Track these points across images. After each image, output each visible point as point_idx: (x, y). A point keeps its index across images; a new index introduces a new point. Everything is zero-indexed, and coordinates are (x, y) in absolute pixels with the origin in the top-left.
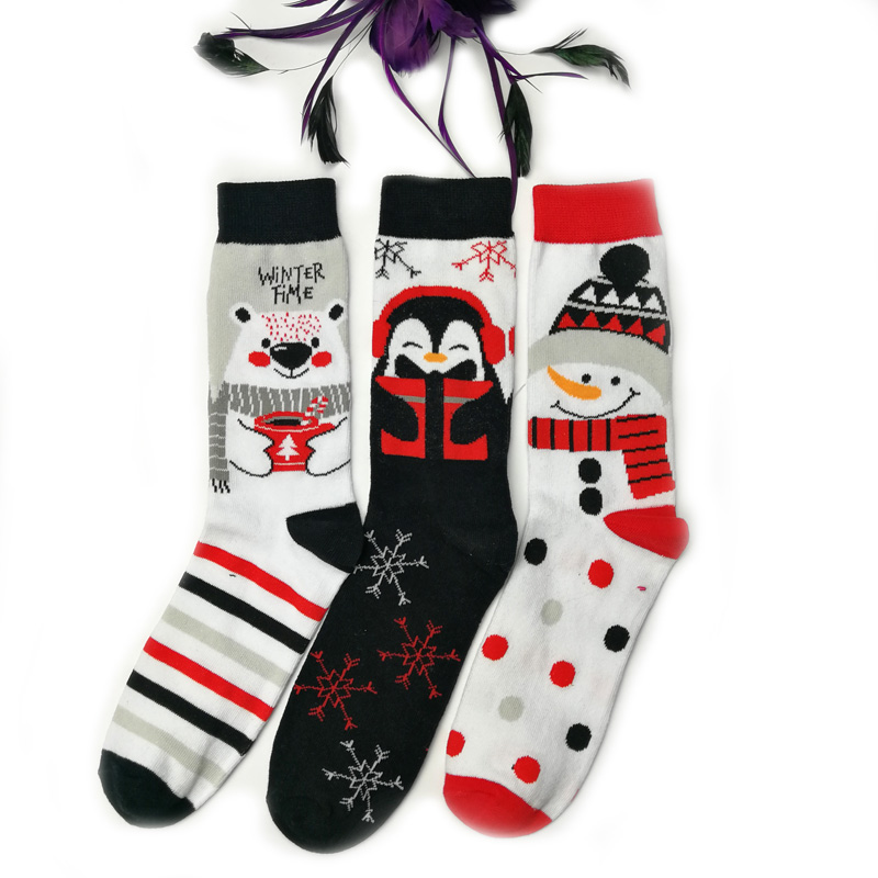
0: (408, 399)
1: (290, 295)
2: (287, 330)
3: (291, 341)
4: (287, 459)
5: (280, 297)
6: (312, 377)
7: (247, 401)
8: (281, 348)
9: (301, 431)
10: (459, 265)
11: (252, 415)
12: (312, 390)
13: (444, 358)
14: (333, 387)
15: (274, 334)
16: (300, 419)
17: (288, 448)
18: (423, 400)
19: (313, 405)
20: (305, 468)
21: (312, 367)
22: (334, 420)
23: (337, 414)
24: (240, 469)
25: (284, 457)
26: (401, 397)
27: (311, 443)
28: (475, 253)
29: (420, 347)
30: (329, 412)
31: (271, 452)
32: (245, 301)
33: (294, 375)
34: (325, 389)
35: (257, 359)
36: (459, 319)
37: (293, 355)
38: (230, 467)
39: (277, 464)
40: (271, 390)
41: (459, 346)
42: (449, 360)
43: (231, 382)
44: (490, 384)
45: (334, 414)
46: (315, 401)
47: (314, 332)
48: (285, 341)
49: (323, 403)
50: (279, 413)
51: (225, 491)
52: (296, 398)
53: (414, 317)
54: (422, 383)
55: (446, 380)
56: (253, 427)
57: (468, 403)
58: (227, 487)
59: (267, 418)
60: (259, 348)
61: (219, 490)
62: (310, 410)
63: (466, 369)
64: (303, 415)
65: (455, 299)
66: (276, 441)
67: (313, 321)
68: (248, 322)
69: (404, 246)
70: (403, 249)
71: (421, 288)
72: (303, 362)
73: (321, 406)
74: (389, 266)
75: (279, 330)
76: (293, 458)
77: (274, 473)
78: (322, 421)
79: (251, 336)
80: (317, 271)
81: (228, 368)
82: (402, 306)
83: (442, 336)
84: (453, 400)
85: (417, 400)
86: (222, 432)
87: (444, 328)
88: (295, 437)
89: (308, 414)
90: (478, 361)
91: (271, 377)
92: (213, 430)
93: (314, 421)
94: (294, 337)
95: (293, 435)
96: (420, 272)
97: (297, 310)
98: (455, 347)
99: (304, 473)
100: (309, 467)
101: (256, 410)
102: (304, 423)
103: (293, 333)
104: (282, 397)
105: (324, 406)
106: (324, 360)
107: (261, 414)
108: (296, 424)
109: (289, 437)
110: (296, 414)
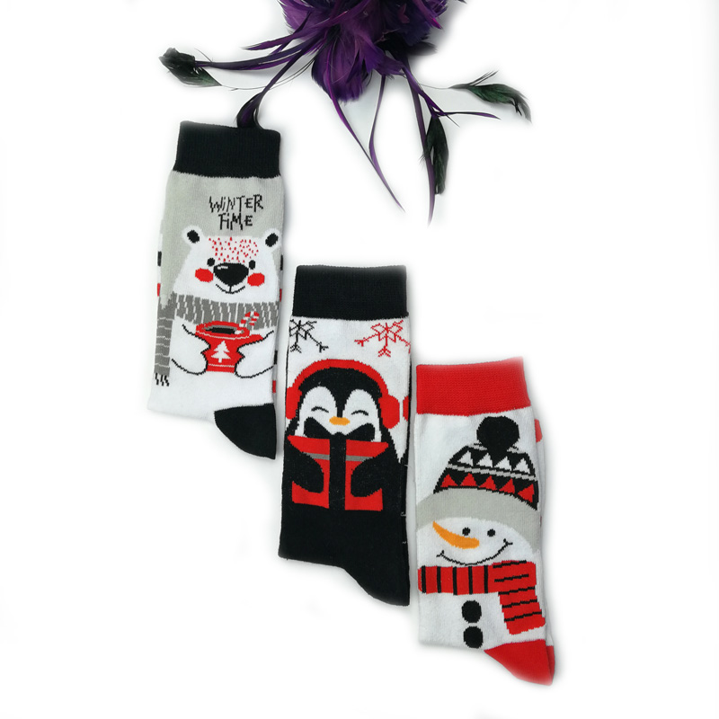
0: (314, 456)
1: (234, 223)
2: (229, 252)
3: (232, 262)
4: (220, 361)
5: (225, 224)
6: (247, 295)
7: (191, 308)
8: (223, 267)
9: (234, 339)
10: (361, 342)
11: (195, 322)
12: (246, 305)
13: (347, 422)
14: (264, 304)
15: (219, 255)
16: (235, 328)
17: (221, 352)
18: (327, 457)
19: (246, 318)
20: (234, 370)
21: (248, 286)
22: (262, 332)
23: (265, 327)
24: (180, 367)
25: (218, 359)
26: (308, 454)
27: (241, 350)
28: (374, 332)
29: (327, 412)
30: (259, 325)
31: (207, 354)
32: (195, 224)
33: (232, 291)
34: (257, 305)
35: (202, 275)
36: (360, 388)
37: (233, 274)
38: (171, 364)
39: (211, 365)
40: (212, 302)
41: (360, 411)
42: (351, 424)
43: (179, 292)
44: (386, 445)
45: (263, 327)
46: (248, 315)
47: (252, 255)
48: (227, 261)
49: (255, 317)
50: (217, 322)
51: (165, 384)
52: (233, 311)
53: (321, 385)
54: (327, 442)
55: (349, 442)
56: (194, 332)
57: (367, 461)
58: (167, 381)
59: (207, 326)
60: (205, 266)
61: (160, 383)
62: (243, 322)
63: (366, 431)
64: (237, 325)
65: (357, 372)
66: (212, 346)
67: (252, 246)
68: (197, 243)
69: (314, 325)
70: (313, 327)
71: (329, 361)
72: (241, 280)
73: (253, 319)
74: (301, 341)
75: (223, 251)
76: (224, 361)
77: (208, 373)
78: (253, 332)
79: (198, 256)
80: (257, 201)
81: (177, 280)
82: (312, 376)
83: (346, 402)
84: (354, 459)
85: (322, 457)
86: (168, 334)
87: (347, 396)
88: (228, 344)
89: (241, 325)
90: (376, 425)
91: (213, 291)
92: (160, 332)
93: (246, 331)
94: (235, 258)
95: (227, 342)
96: (327, 347)
97: (240, 235)
98: (357, 412)
99: (232, 375)
100: (237, 370)
101: (199, 318)
102: (238, 332)
103: (235, 255)
104: (221, 309)
105: (255, 320)
106: (258, 280)
107: (202, 322)
108: (231, 332)
109: (223, 343)
110: (232, 324)
